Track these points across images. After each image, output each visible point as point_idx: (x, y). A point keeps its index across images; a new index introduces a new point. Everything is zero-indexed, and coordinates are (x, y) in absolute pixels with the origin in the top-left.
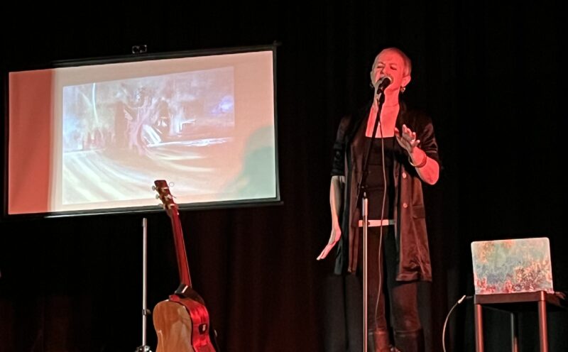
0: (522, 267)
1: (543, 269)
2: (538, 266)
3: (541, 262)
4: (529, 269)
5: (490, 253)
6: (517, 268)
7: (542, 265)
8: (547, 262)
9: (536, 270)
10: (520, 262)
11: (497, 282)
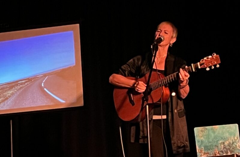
0: (223, 141)
1: (235, 142)
2: (232, 140)
3: (234, 138)
4: (228, 142)
5: (205, 134)
6: (220, 142)
7: (235, 139)
8: (237, 138)
9: (231, 142)
10: (222, 138)
11: (209, 150)
